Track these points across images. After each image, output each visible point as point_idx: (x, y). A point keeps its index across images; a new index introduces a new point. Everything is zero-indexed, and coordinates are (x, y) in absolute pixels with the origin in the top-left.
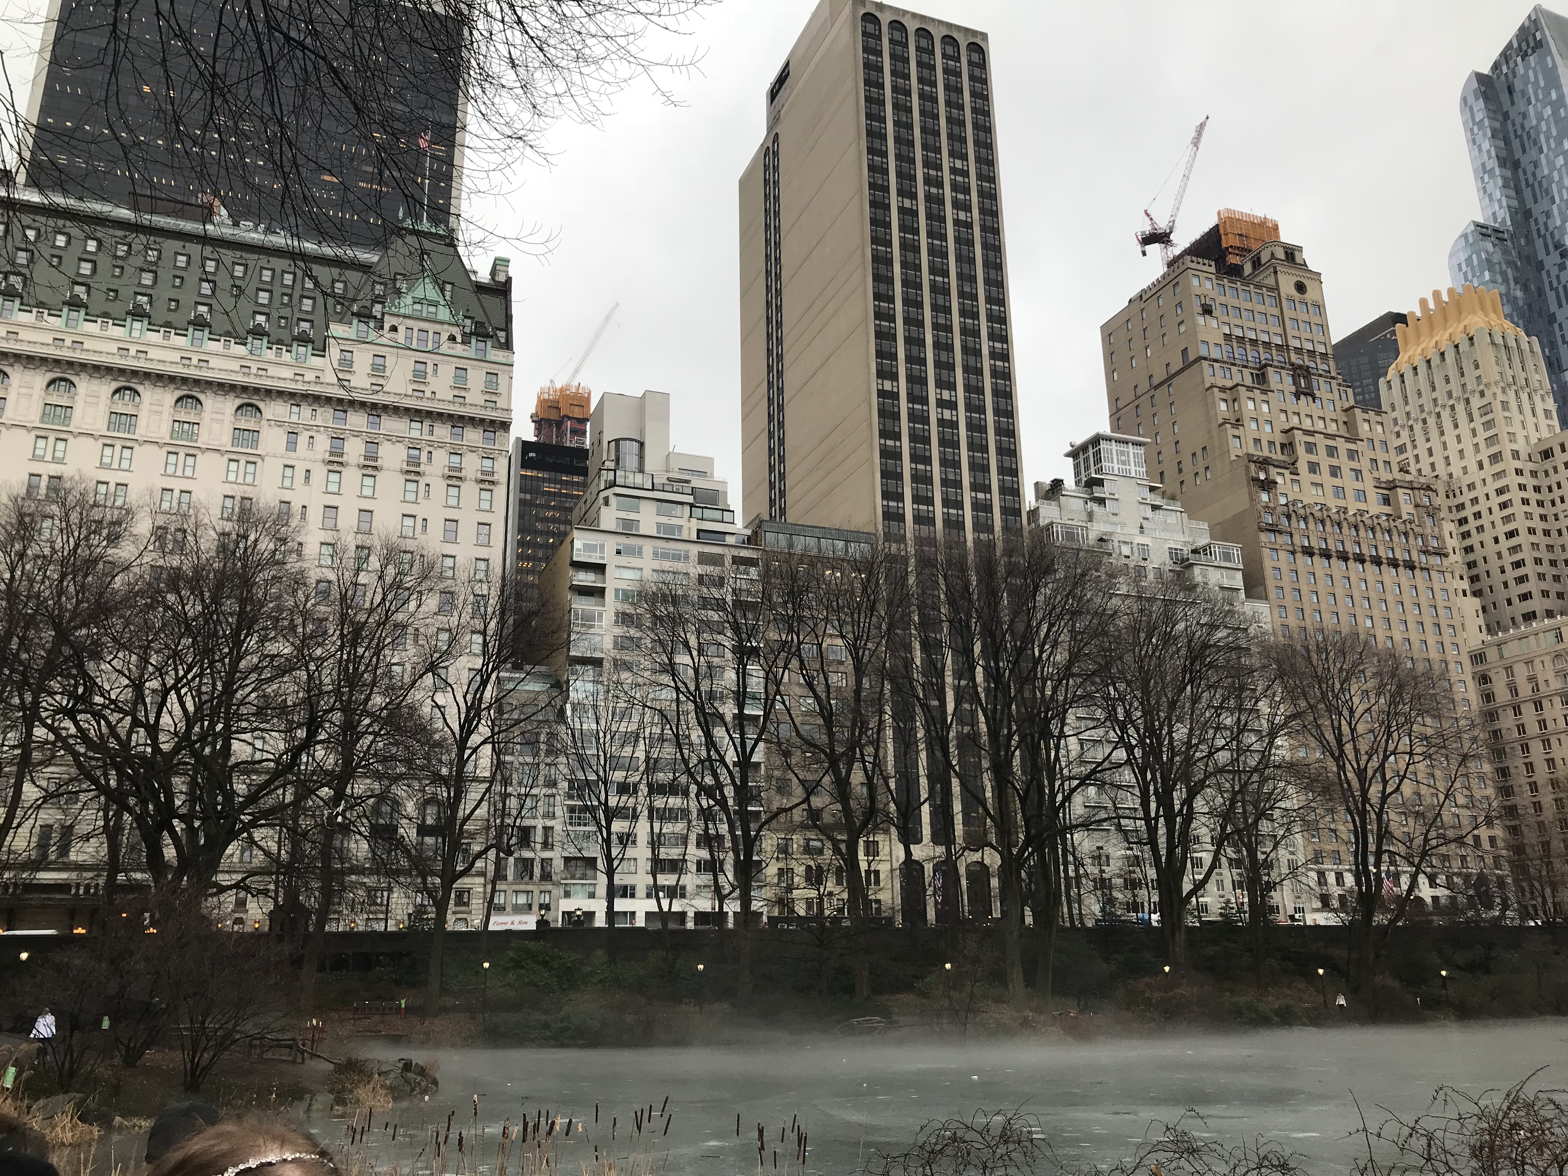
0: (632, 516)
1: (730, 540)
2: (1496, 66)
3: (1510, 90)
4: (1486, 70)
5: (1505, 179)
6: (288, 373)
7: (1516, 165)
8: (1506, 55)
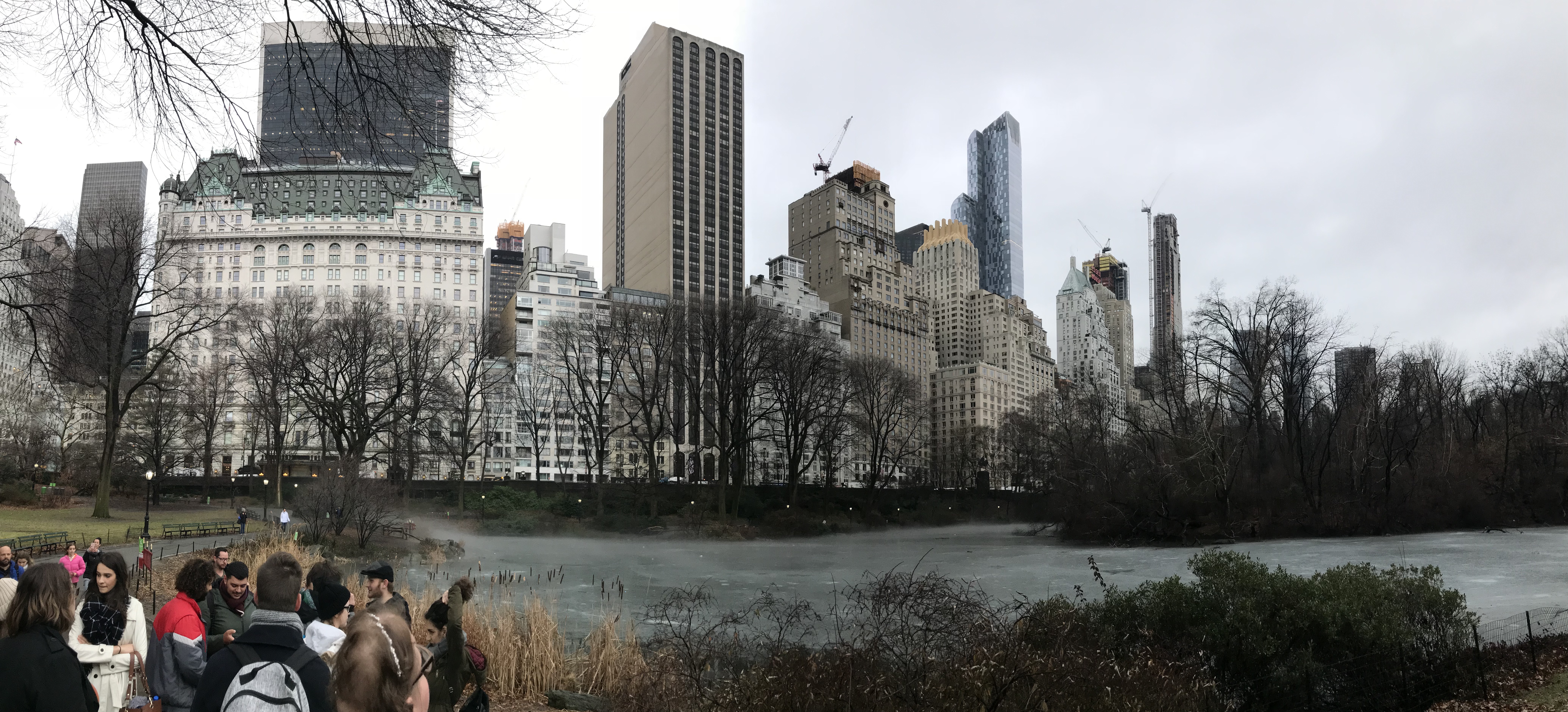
0: (546, 285)
1: (595, 296)
2: (985, 131)
3: (989, 143)
4: (981, 131)
5: (979, 180)
6: (377, 228)
7: (984, 175)
8: (990, 127)
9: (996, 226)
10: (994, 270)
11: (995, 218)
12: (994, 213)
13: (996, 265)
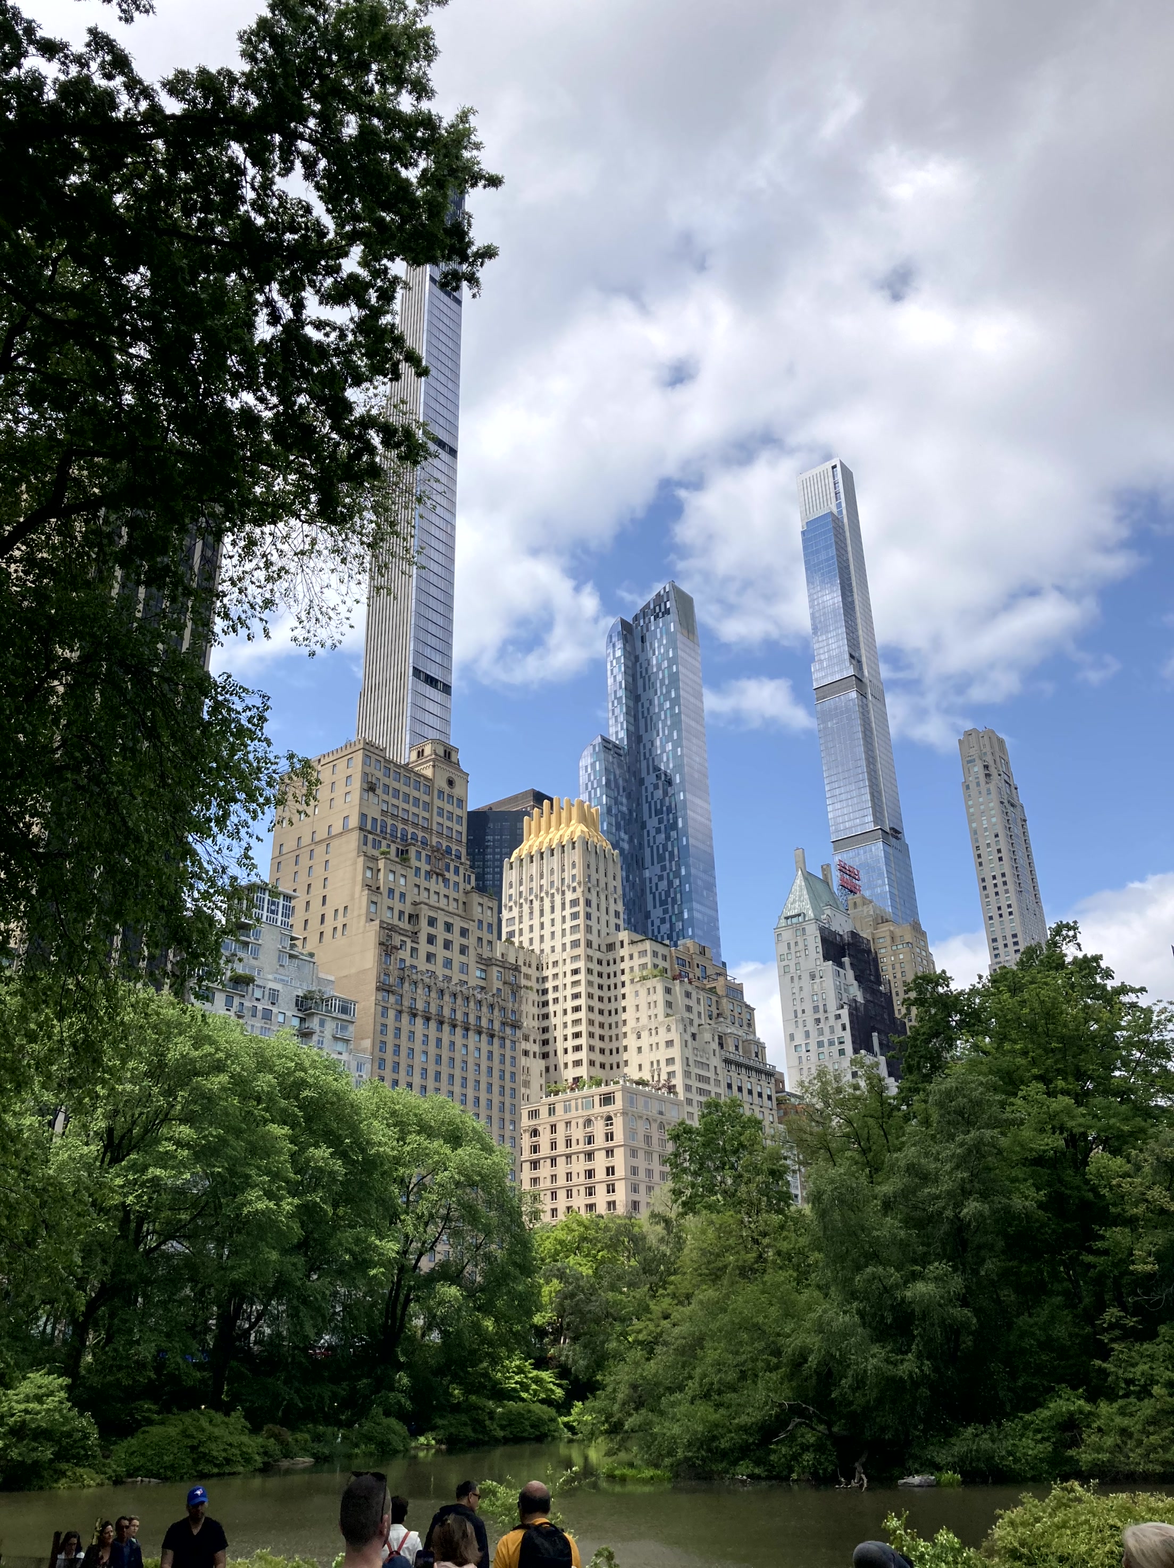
2: (636, 618)
3: (643, 640)
4: (629, 619)
7: (637, 699)
8: (643, 612)
9: (659, 793)
10: (661, 878)
11: (658, 777)
12: (657, 769)
13: (663, 868)
